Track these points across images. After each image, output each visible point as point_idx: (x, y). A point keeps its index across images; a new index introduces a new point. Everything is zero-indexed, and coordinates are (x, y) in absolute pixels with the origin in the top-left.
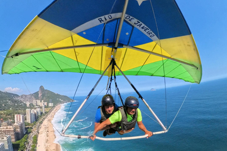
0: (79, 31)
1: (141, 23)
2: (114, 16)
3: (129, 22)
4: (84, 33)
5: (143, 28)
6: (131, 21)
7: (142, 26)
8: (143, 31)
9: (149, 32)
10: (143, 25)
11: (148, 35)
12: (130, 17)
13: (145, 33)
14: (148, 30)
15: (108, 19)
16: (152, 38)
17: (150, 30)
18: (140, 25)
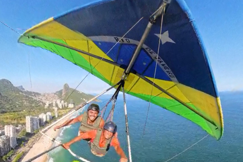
0: (94, 40)
1: (162, 60)
2: (132, 41)
3: (149, 53)
4: (100, 44)
5: (163, 65)
6: (151, 54)
7: (162, 63)
10: (164, 63)
11: (168, 74)
12: (150, 50)
13: (165, 71)
15: (125, 42)
16: (171, 78)
17: (170, 70)
18: (161, 62)
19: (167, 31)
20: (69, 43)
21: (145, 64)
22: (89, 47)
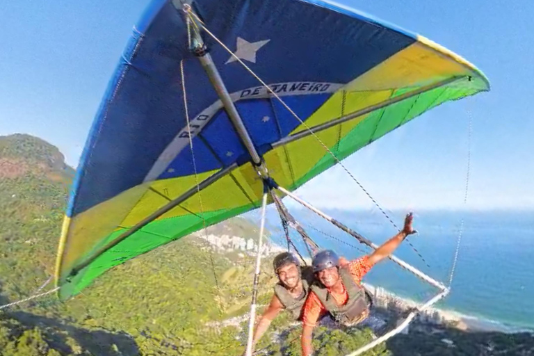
0: (157, 175)
1: (282, 84)
2: (209, 111)
3: (255, 96)
4: (171, 170)
5: (293, 88)
6: (257, 93)
7: (288, 88)
8: (297, 92)
9: (312, 87)
10: (290, 85)
11: (315, 92)
12: (249, 91)
13: (306, 92)
14: (308, 84)
15: (201, 123)
16: (328, 91)
17: (311, 83)
18: (284, 88)
19: (239, 39)
20: (130, 223)
21: (266, 119)
22: (162, 193)
